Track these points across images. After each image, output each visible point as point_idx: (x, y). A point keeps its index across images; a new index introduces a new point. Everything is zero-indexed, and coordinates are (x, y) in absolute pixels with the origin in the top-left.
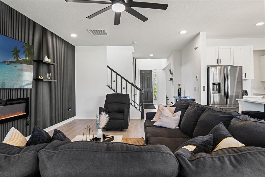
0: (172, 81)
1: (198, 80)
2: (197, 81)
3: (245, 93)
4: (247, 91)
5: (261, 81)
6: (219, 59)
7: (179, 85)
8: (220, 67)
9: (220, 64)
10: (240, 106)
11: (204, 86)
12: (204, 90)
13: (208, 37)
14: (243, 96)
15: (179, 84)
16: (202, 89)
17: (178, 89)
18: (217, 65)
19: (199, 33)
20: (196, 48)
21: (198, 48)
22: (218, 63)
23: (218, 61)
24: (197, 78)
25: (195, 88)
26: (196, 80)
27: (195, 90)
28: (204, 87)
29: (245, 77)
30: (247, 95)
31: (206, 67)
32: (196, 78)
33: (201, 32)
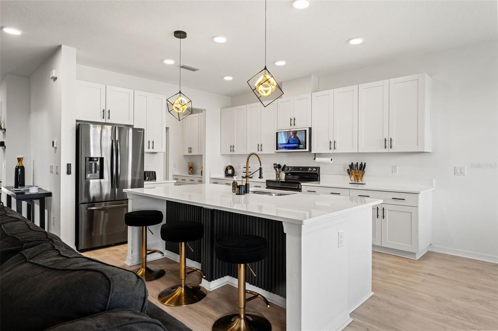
0: (3, 147)
1: (57, 149)
2: (55, 152)
3: (152, 176)
4: (155, 172)
5: (184, 155)
6: (107, 111)
7: (20, 160)
8: (109, 127)
9: (108, 121)
10: (130, 202)
11: (68, 164)
12: (69, 172)
13: (79, 60)
14: (145, 183)
15: (20, 157)
16: (64, 169)
17: (17, 170)
18: (103, 121)
19: (60, 46)
20: (55, 79)
21: (58, 79)
22: (104, 117)
23: (105, 113)
24: (55, 146)
25: (51, 167)
26: (53, 148)
27: (52, 172)
28: (69, 166)
29: (153, 148)
30: (155, 179)
31: (74, 124)
32: (53, 145)
33: (62, 46)
